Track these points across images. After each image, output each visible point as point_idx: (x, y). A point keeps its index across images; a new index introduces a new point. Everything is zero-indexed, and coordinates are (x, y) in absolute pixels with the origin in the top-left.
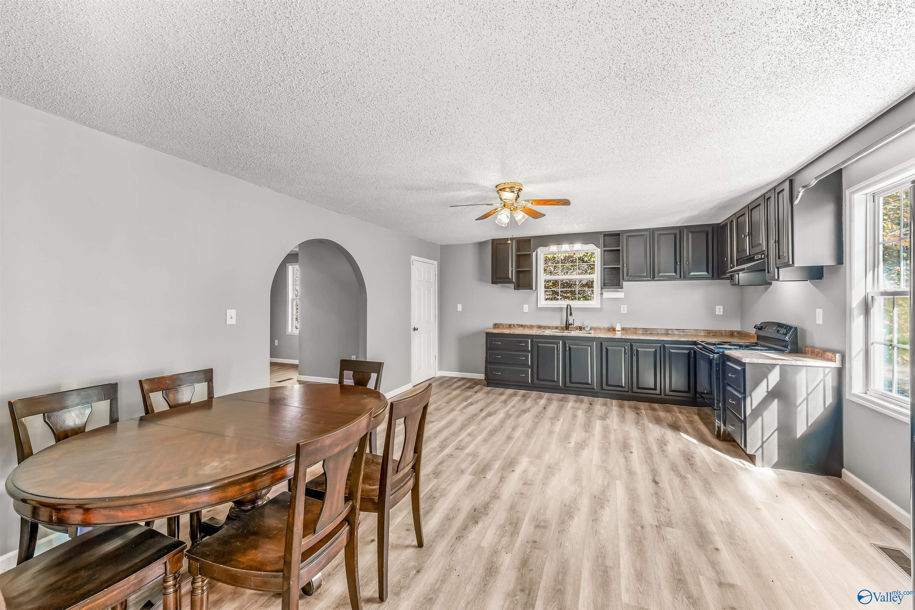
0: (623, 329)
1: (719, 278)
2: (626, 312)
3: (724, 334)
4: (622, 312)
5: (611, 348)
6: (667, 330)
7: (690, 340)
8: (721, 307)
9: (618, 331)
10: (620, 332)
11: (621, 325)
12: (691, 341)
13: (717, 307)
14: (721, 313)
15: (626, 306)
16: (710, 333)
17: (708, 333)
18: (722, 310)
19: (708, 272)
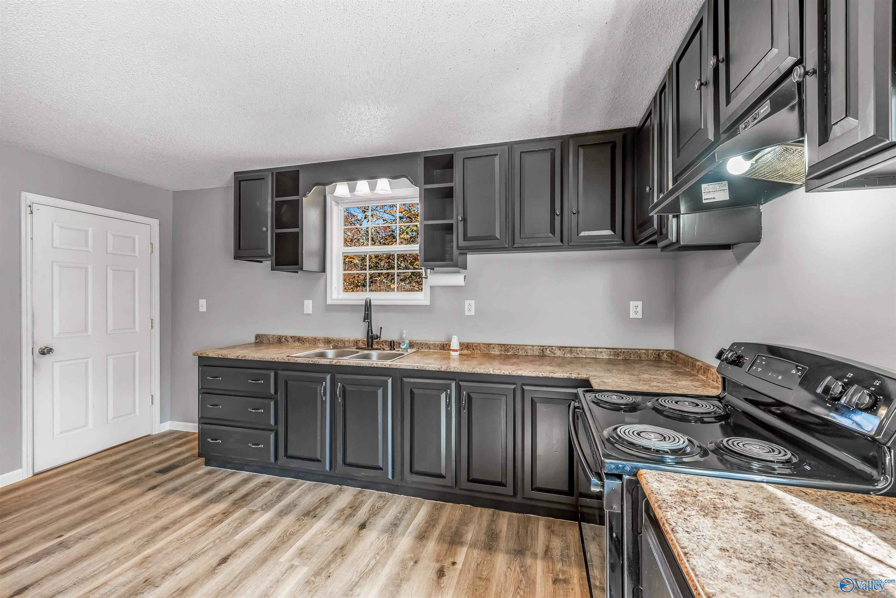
0: (464, 346)
1: (635, 242)
2: (473, 313)
3: (643, 356)
4: (467, 313)
5: (421, 391)
6: (543, 349)
7: (574, 376)
8: (640, 304)
9: (454, 350)
10: (457, 353)
11: (459, 339)
12: (575, 380)
13: (632, 304)
14: (640, 316)
15: (473, 302)
16: (618, 355)
17: (614, 355)
18: (640, 309)
19: (613, 229)
